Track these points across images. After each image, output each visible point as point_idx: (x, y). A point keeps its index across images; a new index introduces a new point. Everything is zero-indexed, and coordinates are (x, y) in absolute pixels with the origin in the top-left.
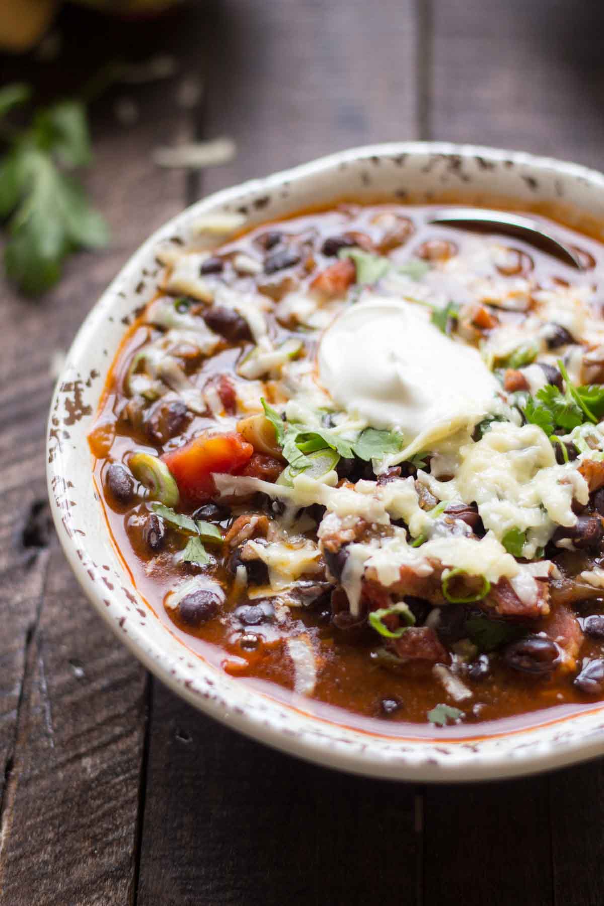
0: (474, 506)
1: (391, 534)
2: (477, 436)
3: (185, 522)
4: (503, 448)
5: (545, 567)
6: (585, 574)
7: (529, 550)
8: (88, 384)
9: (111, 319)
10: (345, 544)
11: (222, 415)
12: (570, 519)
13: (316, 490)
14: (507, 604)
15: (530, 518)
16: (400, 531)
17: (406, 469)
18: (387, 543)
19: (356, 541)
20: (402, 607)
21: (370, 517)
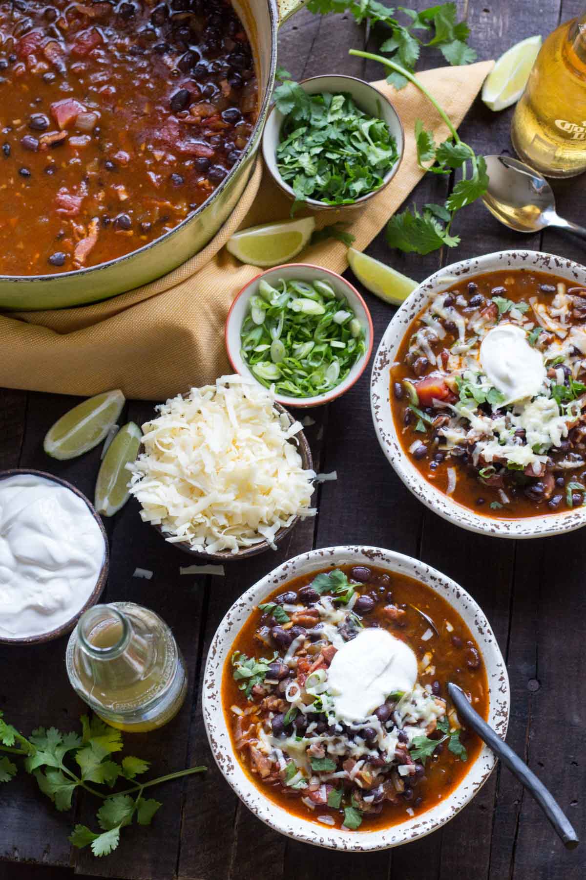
0: (524, 431)
1: (492, 439)
2: (533, 400)
3: (420, 414)
4: (541, 409)
5: (546, 459)
6: (560, 463)
7: (542, 451)
8: (390, 351)
10: (476, 442)
11: (442, 370)
12: (559, 444)
13: (468, 414)
14: (529, 473)
15: (543, 439)
16: (496, 439)
17: (503, 411)
18: (491, 443)
19: (480, 441)
20: (492, 467)
21: (486, 433)
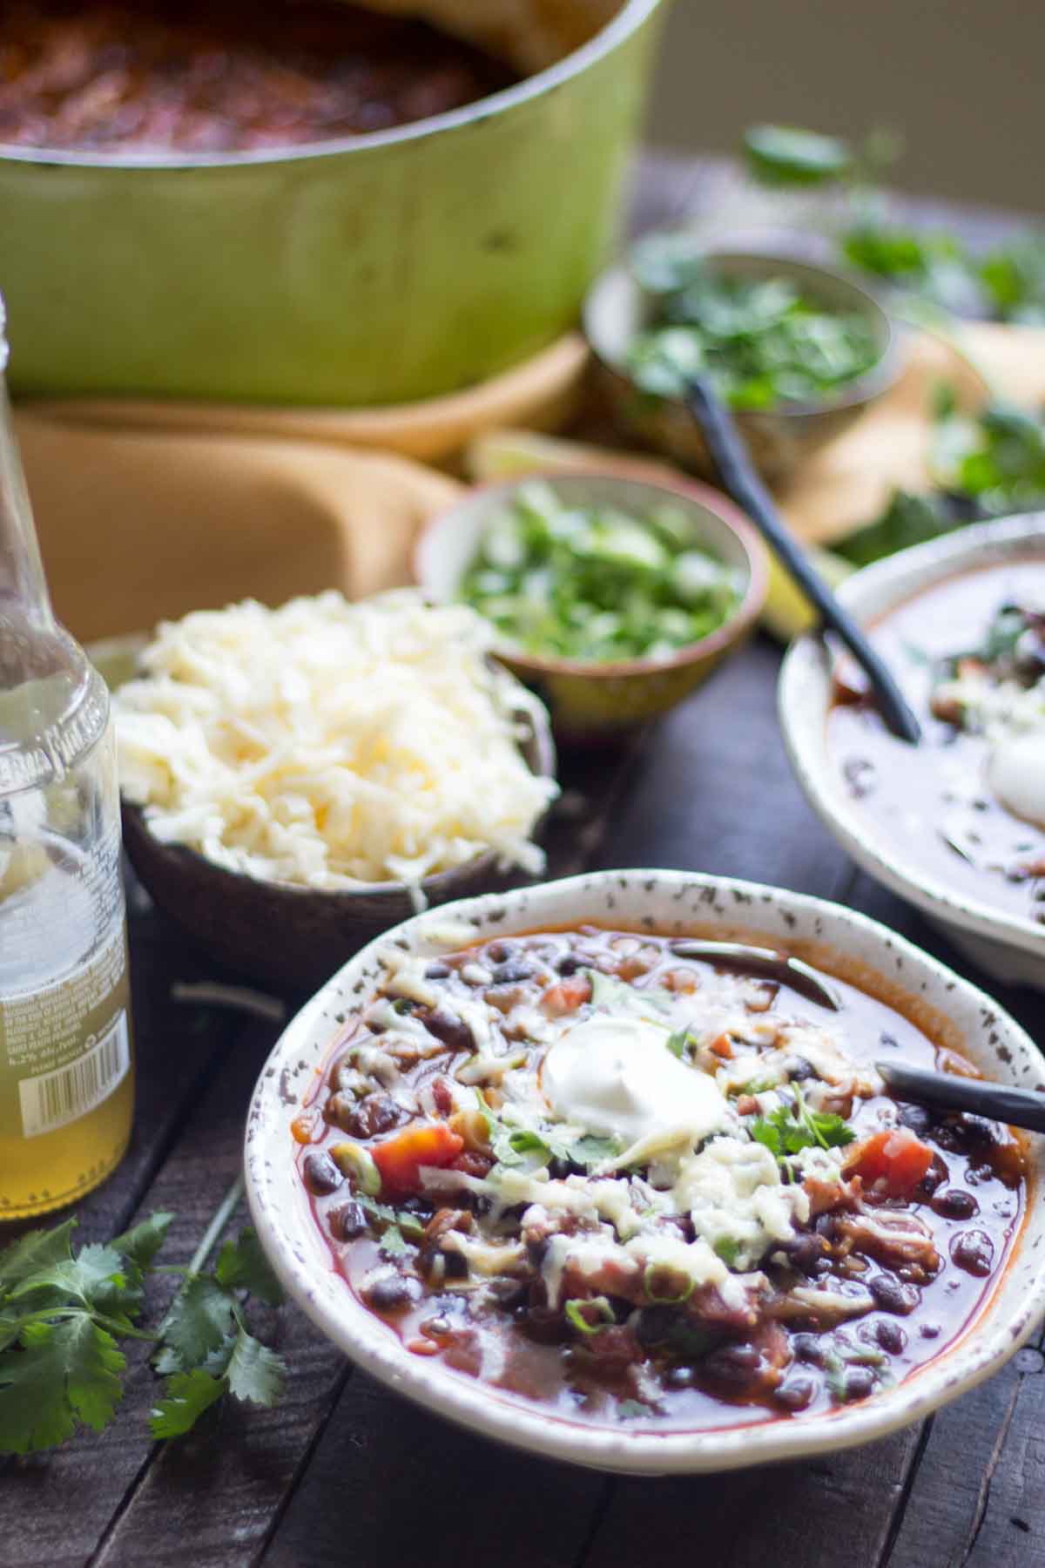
0: (688, 1216)
1: (597, 1230)
2: (700, 1149)
3: (386, 1213)
4: (726, 1163)
5: (758, 1278)
6: (798, 1290)
7: (742, 1261)
8: (296, 1074)
9: (325, 1014)
10: (548, 1234)
11: (435, 1116)
12: (787, 1233)
13: (524, 1188)
14: (712, 1308)
15: (745, 1230)
16: (608, 1228)
17: (622, 1174)
18: (592, 1237)
19: (560, 1232)
20: (602, 1302)
21: (577, 1209)
